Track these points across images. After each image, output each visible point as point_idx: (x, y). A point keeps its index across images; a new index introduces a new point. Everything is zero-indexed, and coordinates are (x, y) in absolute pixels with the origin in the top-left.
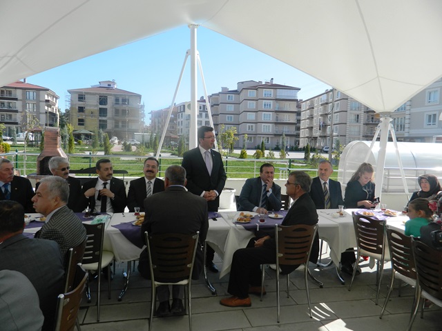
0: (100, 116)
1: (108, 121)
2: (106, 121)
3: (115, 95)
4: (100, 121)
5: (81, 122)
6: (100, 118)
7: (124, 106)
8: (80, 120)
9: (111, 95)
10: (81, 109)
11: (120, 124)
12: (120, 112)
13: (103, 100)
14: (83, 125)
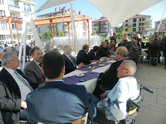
0: (133, 27)
1: (136, 28)
2: (135, 28)
3: (139, 18)
4: (133, 28)
5: (126, 30)
6: (134, 28)
7: (143, 21)
8: (126, 29)
9: (138, 18)
10: (126, 25)
11: (141, 29)
12: (141, 24)
13: (135, 20)
14: (127, 31)
